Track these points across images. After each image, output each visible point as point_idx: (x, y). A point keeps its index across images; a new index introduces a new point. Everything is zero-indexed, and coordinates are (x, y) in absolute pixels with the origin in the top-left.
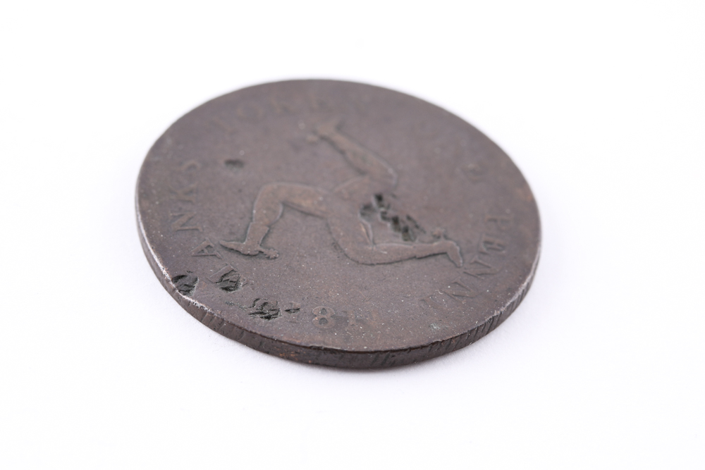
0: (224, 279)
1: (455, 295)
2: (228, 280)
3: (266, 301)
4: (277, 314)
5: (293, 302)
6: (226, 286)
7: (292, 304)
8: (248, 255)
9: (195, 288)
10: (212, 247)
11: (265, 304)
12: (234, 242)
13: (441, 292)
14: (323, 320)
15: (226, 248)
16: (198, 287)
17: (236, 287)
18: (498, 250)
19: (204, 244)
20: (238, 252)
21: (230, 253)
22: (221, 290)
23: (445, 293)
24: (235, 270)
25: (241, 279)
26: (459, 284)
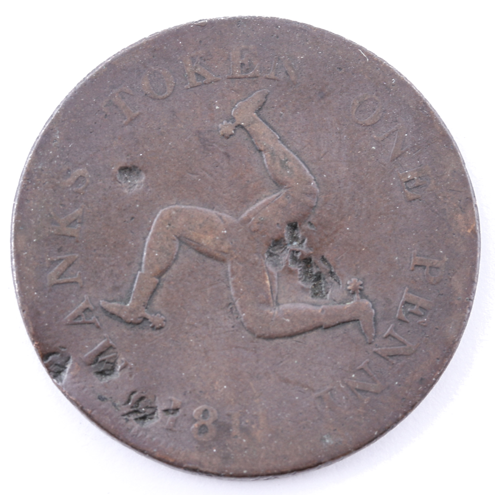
0: (100, 359)
1: (358, 390)
2: (104, 360)
3: (143, 395)
4: (153, 413)
5: (173, 398)
6: (102, 369)
7: (171, 400)
8: (131, 323)
9: (67, 370)
10: (91, 311)
11: (142, 398)
12: (115, 304)
13: (343, 384)
14: (203, 429)
15: (107, 312)
16: (70, 371)
17: (113, 369)
18: (420, 316)
19: (82, 305)
20: (119, 318)
21: (110, 320)
22: (94, 376)
23: (347, 385)
24: (114, 345)
25: (119, 361)
26: (366, 372)
